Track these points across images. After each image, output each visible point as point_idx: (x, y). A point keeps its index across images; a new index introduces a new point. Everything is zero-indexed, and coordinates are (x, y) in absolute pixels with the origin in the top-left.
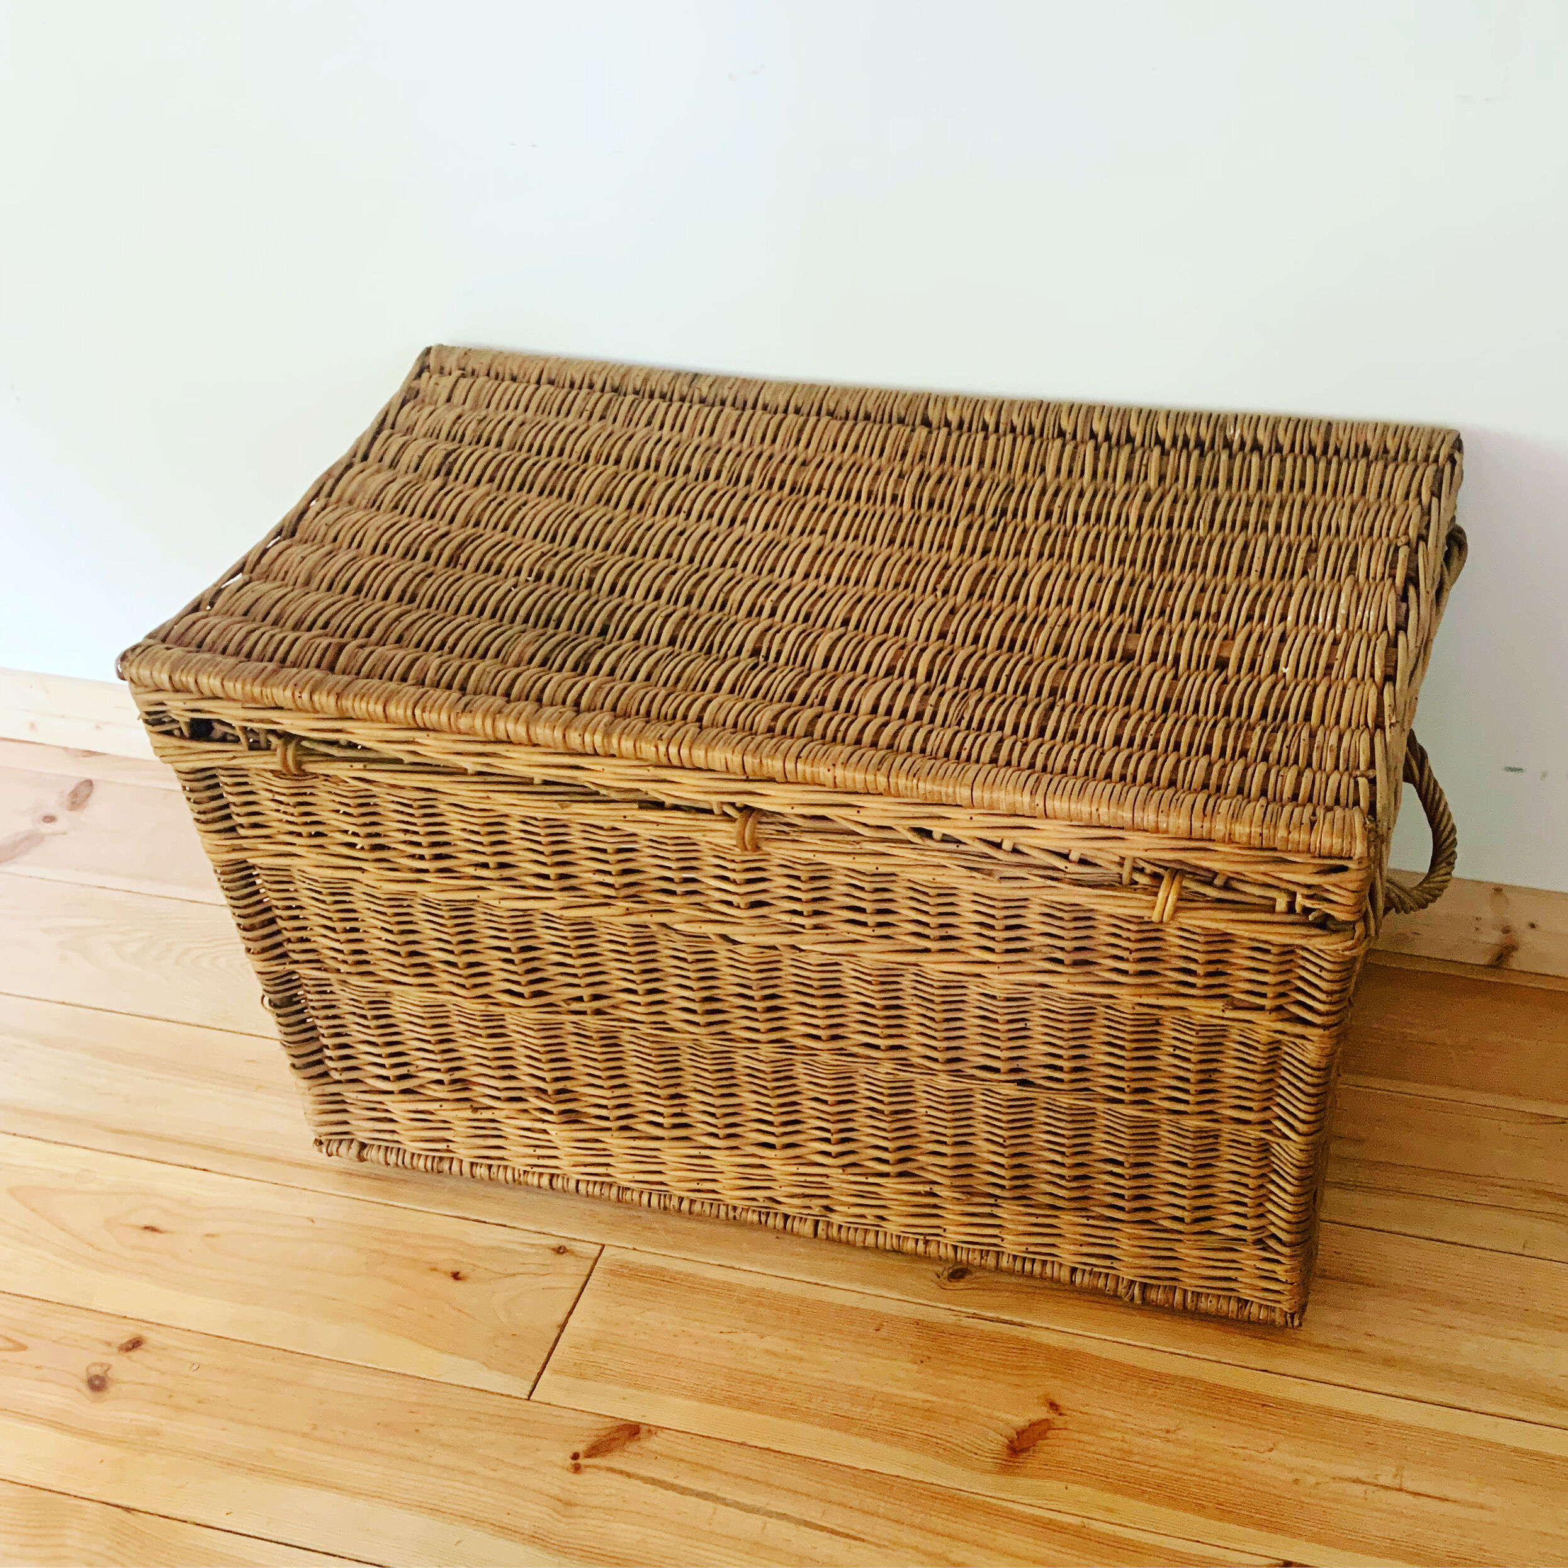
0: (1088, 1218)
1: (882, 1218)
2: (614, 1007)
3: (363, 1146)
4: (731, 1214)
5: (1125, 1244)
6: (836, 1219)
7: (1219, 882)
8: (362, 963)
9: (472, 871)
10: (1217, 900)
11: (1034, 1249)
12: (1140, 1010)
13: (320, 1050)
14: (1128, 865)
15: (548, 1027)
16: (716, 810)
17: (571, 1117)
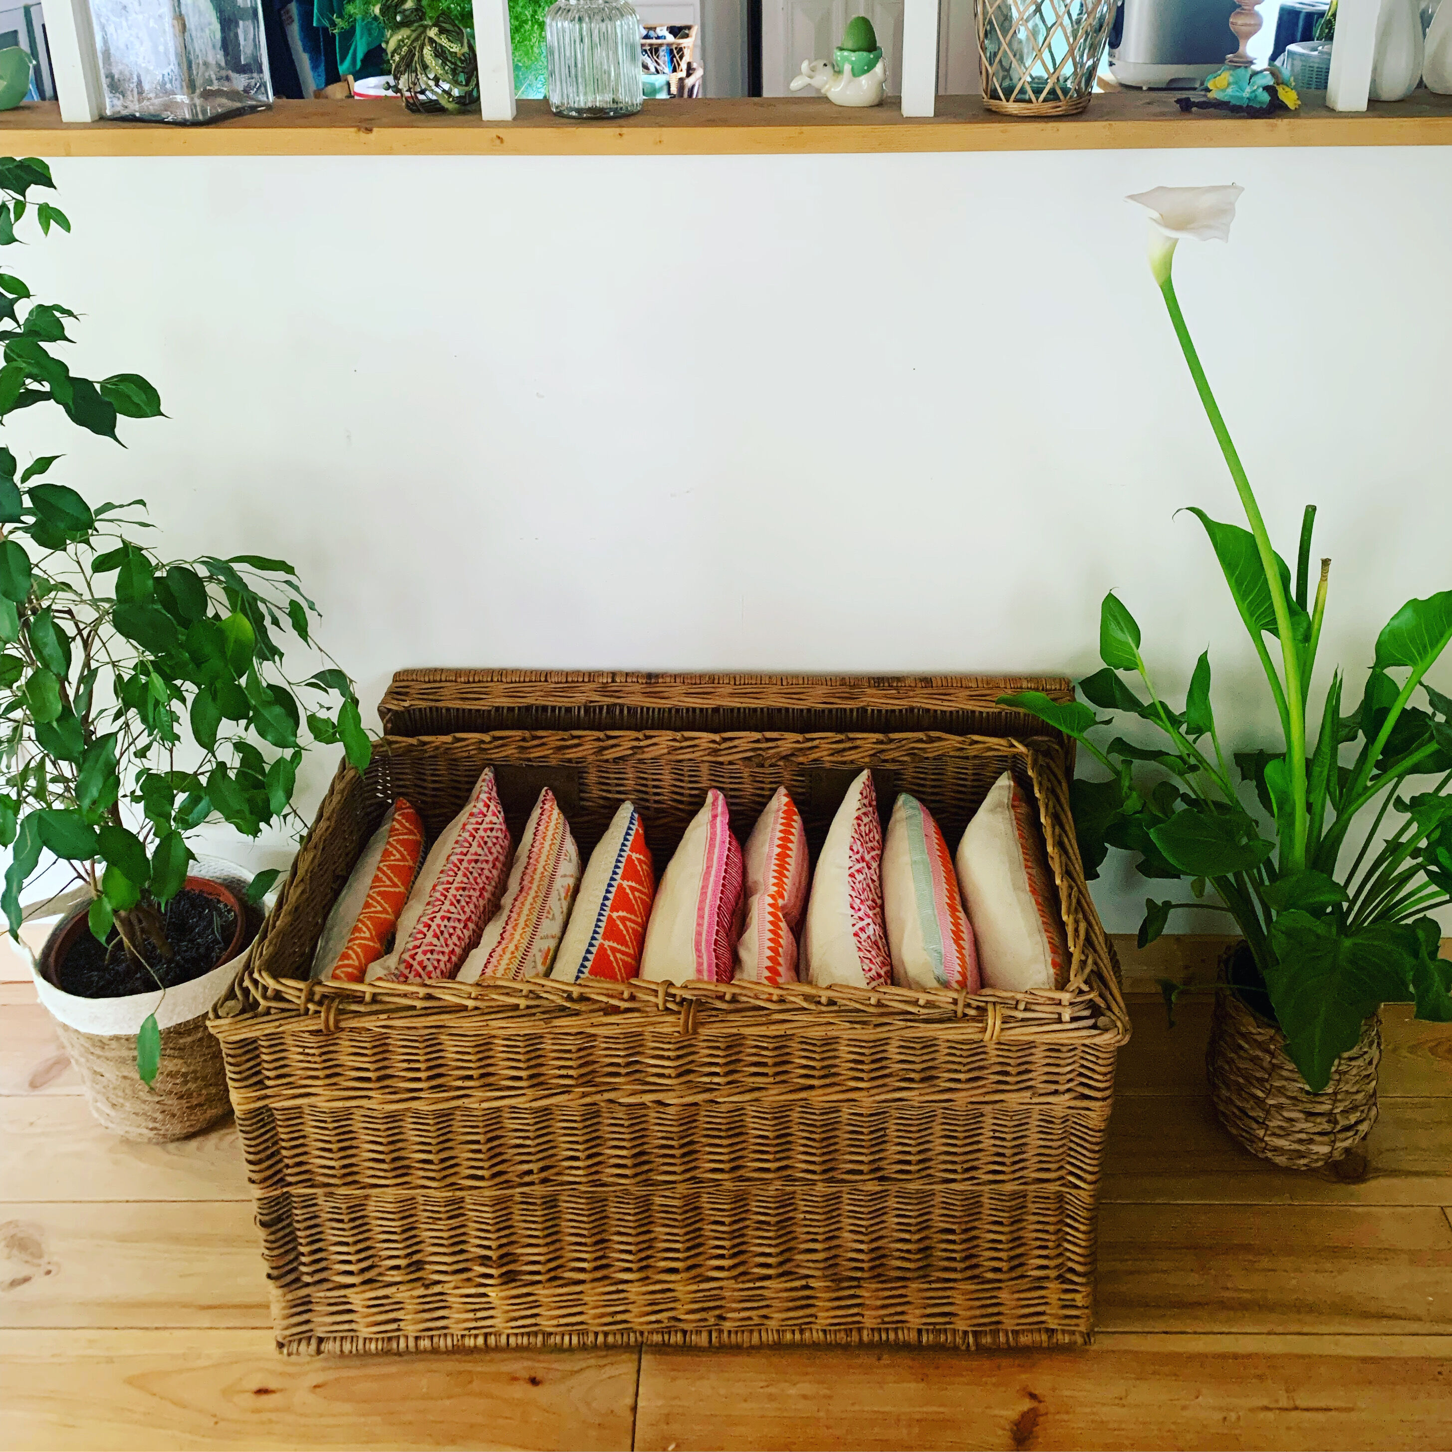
0: (931, 1282)
1: (765, 1317)
2: (558, 1174)
3: (321, 1340)
4: (639, 1339)
6: (727, 1325)
7: (1022, 1006)
8: (349, 1175)
9: (459, 1083)
10: (1023, 1020)
11: (886, 1319)
12: (970, 1107)
13: (296, 1258)
14: (961, 1003)
15: (501, 1204)
16: (661, 1007)
17: (510, 1277)
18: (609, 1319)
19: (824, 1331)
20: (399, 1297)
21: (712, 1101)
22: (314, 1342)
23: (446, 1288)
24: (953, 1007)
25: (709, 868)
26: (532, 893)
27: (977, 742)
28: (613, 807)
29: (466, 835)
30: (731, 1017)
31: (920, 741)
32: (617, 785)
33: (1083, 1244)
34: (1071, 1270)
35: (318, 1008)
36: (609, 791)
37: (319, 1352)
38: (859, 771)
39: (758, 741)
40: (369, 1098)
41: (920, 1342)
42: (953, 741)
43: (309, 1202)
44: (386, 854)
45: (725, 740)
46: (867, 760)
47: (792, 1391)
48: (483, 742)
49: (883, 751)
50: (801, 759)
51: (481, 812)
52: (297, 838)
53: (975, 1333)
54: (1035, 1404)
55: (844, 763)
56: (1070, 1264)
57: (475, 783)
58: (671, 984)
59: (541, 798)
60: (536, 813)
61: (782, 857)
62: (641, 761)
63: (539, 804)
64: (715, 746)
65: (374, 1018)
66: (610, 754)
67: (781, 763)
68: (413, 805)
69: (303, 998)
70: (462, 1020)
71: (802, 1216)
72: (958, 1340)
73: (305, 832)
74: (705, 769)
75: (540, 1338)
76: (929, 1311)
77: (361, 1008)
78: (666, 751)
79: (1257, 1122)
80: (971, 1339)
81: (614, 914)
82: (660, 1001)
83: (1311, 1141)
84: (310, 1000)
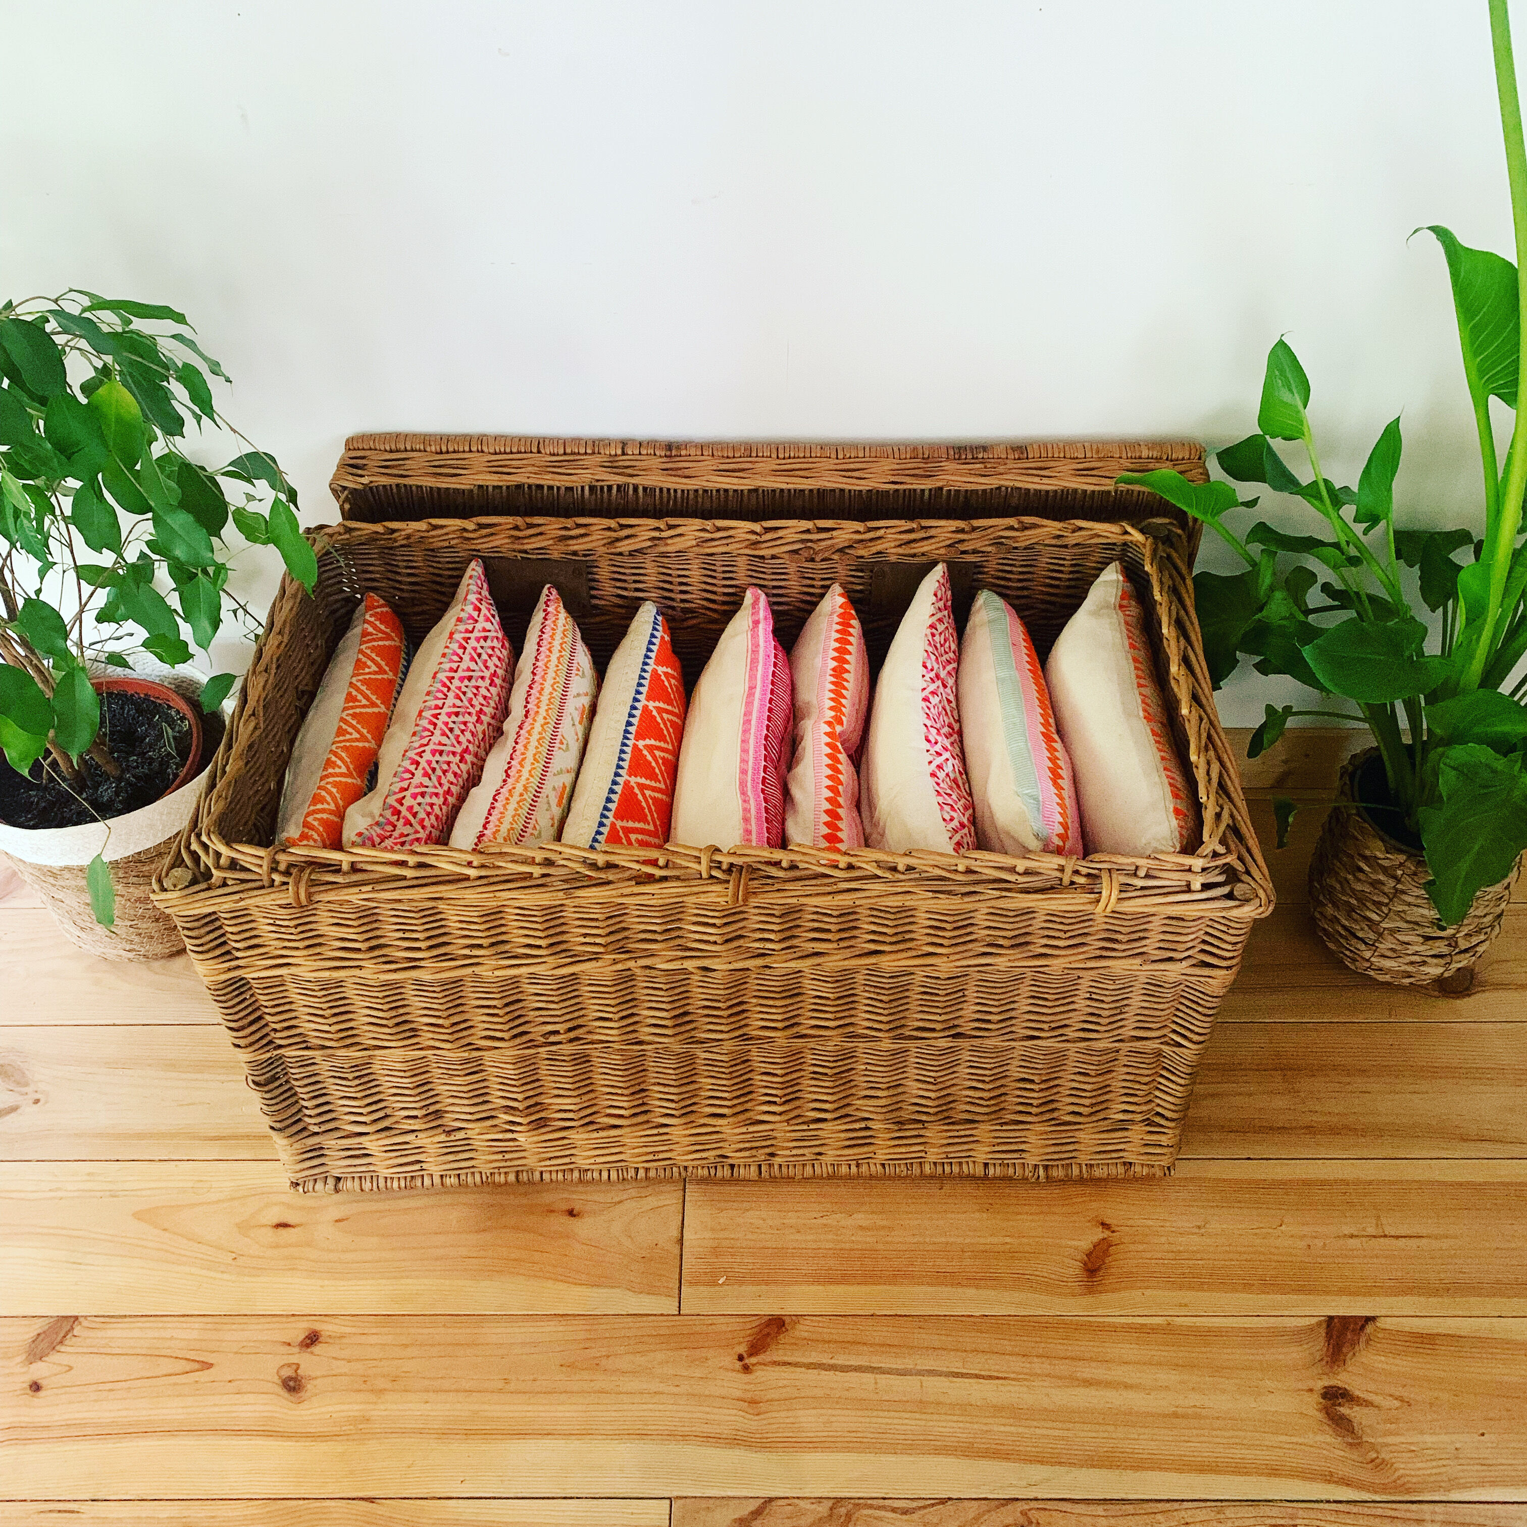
0: (1002, 1124)
1: (820, 1154)
2: (588, 1033)
3: (338, 1179)
4: (683, 1174)
5: (1032, 1139)
6: (777, 1160)
7: (1142, 873)
8: (349, 1038)
9: (467, 952)
10: (1142, 888)
11: (951, 1155)
12: (1066, 971)
13: (300, 1111)
14: (1067, 870)
15: (525, 1062)
16: (705, 875)
17: (541, 1124)
18: (651, 1157)
19: (883, 1165)
20: (419, 1143)
21: (766, 967)
22: (330, 1181)
23: (470, 1134)
24: (1058, 874)
25: (752, 688)
26: (540, 720)
27: (1081, 529)
28: (631, 608)
29: (455, 646)
30: (788, 886)
31: (1012, 528)
32: (635, 582)
33: (1177, 1094)
34: (1159, 1115)
35: (285, 880)
36: (626, 589)
37: (337, 1190)
38: (934, 564)
39: (808, 531)
40: (360, 967)
41: (986, 1175)
42: (1052, 527)
43: (305, 1062)
44: (359, 664)
45: (768, 530)
46: (942, 551)
47: (849, 1222)
48: (465, 530)
49: (962, 541)
50: (861, 552)
51: (471, 617)
52: (252, 636)
53: (1046, 1167)
54: (1107, 1233)
55: (914, 555)
56: (1159, 1110)
57: (461, 577)
58: (716, 849)
59: (543, 598)
60: (537, 617)
61: (839, 672)
62: (664, 555)
63: (541, 605)
64: (754, 537)
65: (356, 890)
66: (625, 547)
67: (835, 557)
68: (389, 602)
69: (265, 868)
70: (464, 891)
71: (863, 1067)
72: (1028, 1174)
73: (260, 631)
74: (742, 562)
75: (576, 1174)
76: (997, 1148)
77: (339, 879)
78: (694, 543)
79: (1366, 944)
80: (1041, 1172)
81: (641, 744)
82: (703, 868)
83: (1424, 963)
84: (274, 870)
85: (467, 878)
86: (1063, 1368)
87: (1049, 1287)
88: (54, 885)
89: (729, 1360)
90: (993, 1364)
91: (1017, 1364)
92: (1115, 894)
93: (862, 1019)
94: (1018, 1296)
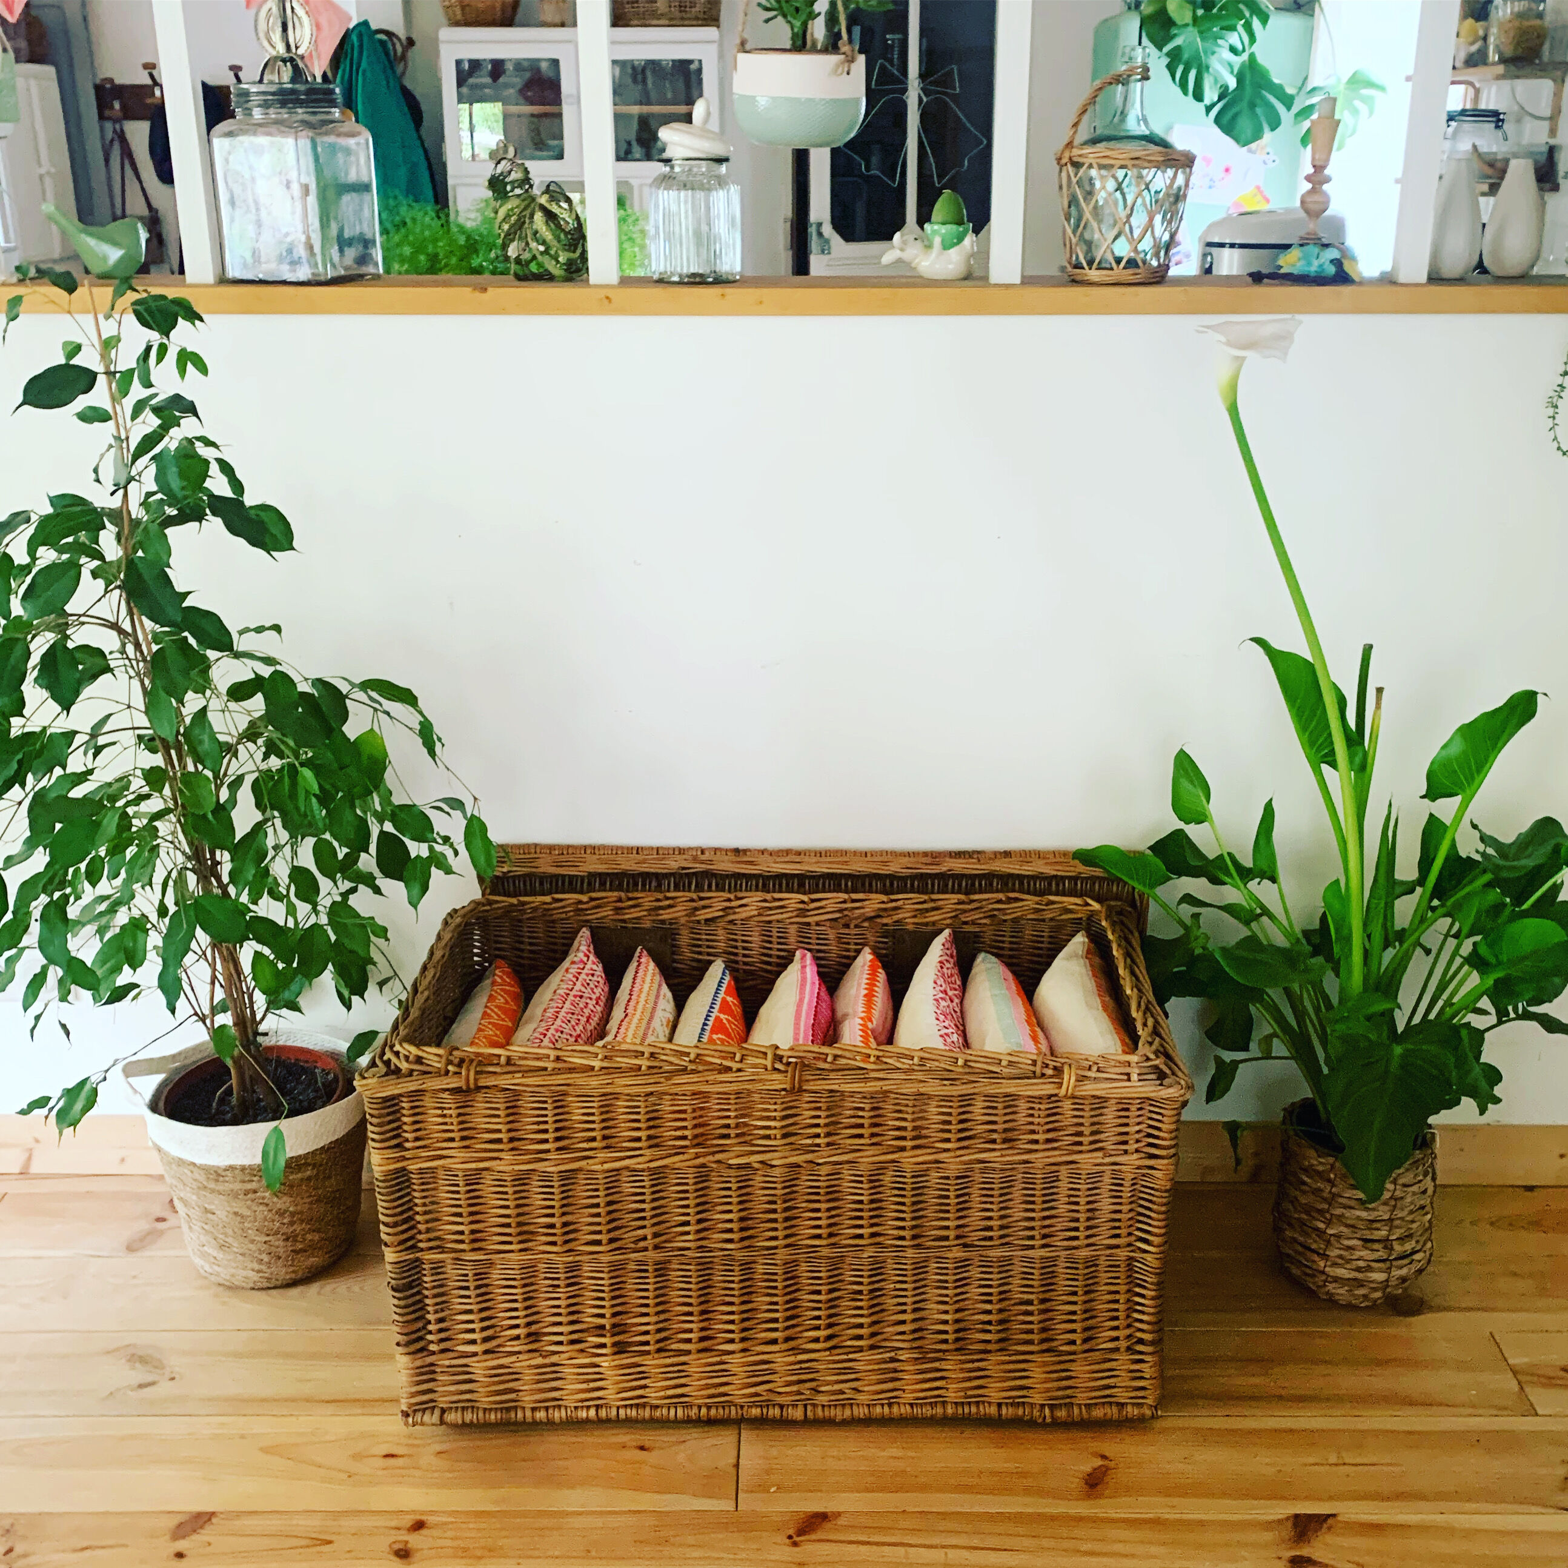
1: (856, 1390)
2: (670, 1240)
3: (443, 1410)
6: (821, 1399)
7: (1095, 1068)
8: (477, 1240)
9: (583, 1145)
10: (1095, 1079)
11: (970, 1393)
13: (424, 1326)
14: (1039, 1063)
15: (616, 1268)
16: (769, 1067)
17: (620, 1349)
18: (711, 1392)
19: (911, 1405)
20: (518, 1367)
21: (814, 1164)
22: (437, 1412)
23: (561, 1359)
24: (1032, 1068)
25: (801, 1000)
26: (635, 1021)
27: (1053, 903)
28: (703, 968)
29: (570, 976)
30: (832, 1075)
31: (999, 901)
32: (708, 947)
33: (1152, 1310)
34: (1141, 1341)
35: (458, 1070)
36: (700, 953)
37: (441, 1422)
38: (941, 931)
39: (845, 902)
40: (500, 1159)
41: (1000, 1415)
42: (1030, 901)
43: (438, 1268)
44: (491, 998)
45: (813, 901)
46: (948, 921)
47: (883, 1453)
48: (580, 902)
49: (965, 911)
50: (885, 921)
51: (582, 961)
52: (396, 1003)
53: (1051, 1407)
54: (1105, 1462)
55: (927, 924)
56: (1139, 1335)
57: (573, 939)
58: (777, 1047)
59: (637, 954)
60: (633, 965)
61: (869, 997)
62: (731, 922)
63: (636, 958)
64: (801, 906)
65: (508, 1077)
66: (703, 915)
67: (866, 924)
68: (510, 966)
69: (442, 1062)
70: (590, 1078)
71: (893, 1286)
72: (1036, 1413)
73: (404, 997)
74: (793, 930)
75: (648, 1409)
76: (1004, 1385)
77: (498, 1069)
78: (755, 912)
79: (1318, 1254)
80: (1047, 1411)
81: (715, 1037)
82: (768, 1063)
83: (1369, 1269)
84: (449, 1062)
85: (592, 1068)
86: (1066, 1544)
87: (1056, 1495)
88: (213, 1191)
89: (781, 1538)
90: (1008, 1542)
91: (1027, 1542)
92: (1073, 1079)
93: (889, 1228)
94: (1028, 1500)
